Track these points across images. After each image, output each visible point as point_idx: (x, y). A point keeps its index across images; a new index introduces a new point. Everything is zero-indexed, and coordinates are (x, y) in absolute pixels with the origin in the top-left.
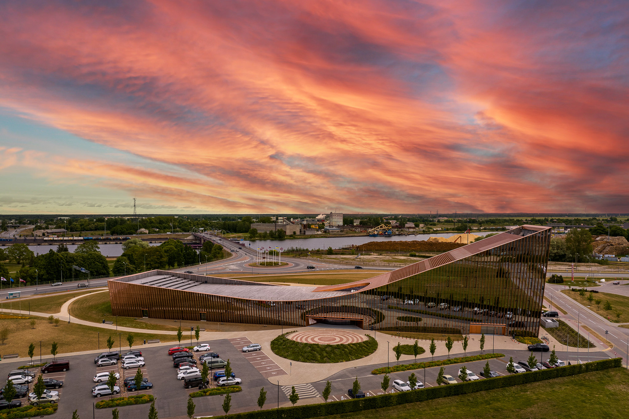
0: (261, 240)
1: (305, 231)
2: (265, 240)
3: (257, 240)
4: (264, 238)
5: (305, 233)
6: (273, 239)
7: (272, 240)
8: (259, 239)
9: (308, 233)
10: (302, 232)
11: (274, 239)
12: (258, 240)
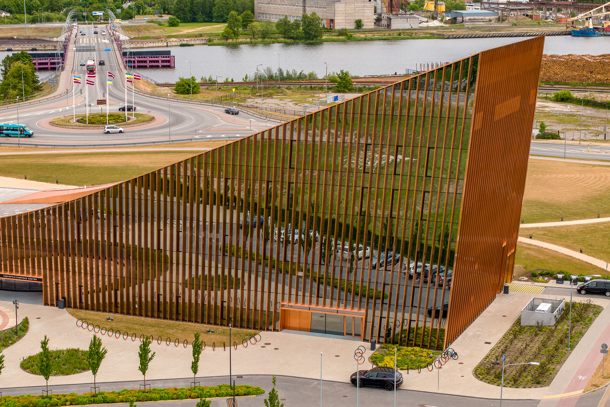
0: (253, 44)
1: (390, 19)
2: (267, 44)
3: (241, 43)
4: (264, 37)
5: (389, 26)
6: (289, 41)
7: (287, 44)
8: (249, 40)
9: (398, 24)
10: (384, 22)
11: (292, 41)
12: (246, 43)
